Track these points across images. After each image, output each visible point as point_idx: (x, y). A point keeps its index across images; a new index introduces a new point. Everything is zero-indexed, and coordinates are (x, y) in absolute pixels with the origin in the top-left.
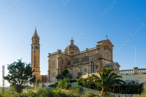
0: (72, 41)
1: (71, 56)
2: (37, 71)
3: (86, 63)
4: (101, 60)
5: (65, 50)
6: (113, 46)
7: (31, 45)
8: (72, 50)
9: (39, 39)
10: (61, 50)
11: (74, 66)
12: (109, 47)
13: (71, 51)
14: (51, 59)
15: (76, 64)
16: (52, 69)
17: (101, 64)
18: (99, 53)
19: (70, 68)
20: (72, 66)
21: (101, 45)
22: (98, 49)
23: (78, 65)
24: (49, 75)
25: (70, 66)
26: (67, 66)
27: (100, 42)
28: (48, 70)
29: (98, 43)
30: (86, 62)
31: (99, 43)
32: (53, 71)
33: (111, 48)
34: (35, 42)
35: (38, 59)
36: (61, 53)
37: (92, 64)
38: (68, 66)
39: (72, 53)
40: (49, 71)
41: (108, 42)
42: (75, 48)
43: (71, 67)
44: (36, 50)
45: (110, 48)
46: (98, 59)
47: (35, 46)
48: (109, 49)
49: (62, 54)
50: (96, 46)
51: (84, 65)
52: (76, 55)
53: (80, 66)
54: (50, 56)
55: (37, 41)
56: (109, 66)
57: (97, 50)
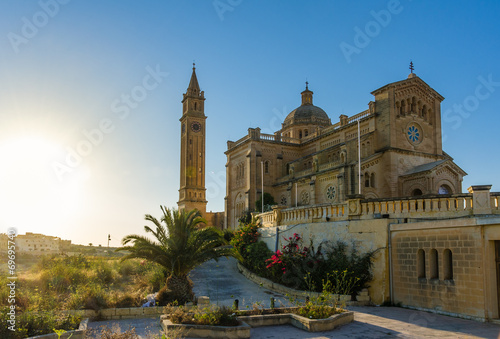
0: (307, 95)
1: (296, 145)
2: (195, 199)
3: (331, 170)
4: (386, 154)
5: (283, 125)
6: (441, 99)
7: (181, 120)
8: (303, 123)
9: (202, 99)
10: (259, 129)
11: (297, 180)
12: (424, 103)
13: (298, 128)
14: (233, 161)
15: (304, 174)
16: (236, 192)
17: (388, 167)
18: (380, 129)
19: (286, 187)
20: (294, 180)
21: (384, 101)
22: (377, 115)
23: (309, 177)
24: (228, 212)
25: (287, 180)
26: (279, 181)
27: (382, 90)
28: (225, 196)
29: (375, 93)
30: (330, 166)
31: (380, 95)
32: (238, 199)
33: (434, 108)
34: (190, 109)
35: (199, 162)
36: (258, 140)
37: (349, 169)
38: (283, 180)
39: (303, 134)
40: (228, 200)
41: (416, 84)
42: (313, 117)
43: (290, 184)
44: (192, 133)
45: (429, 107)
46: (377, 152)
47: (191, 121)
48: (423, 112)
49: (263, 141)
50: (370, 104)
51: (325, 177)
52: (312, 141)
53: (314, 178)
54: (233, 148)
55: (198, 105)
56: (417, 174)
57: (373, 119)
